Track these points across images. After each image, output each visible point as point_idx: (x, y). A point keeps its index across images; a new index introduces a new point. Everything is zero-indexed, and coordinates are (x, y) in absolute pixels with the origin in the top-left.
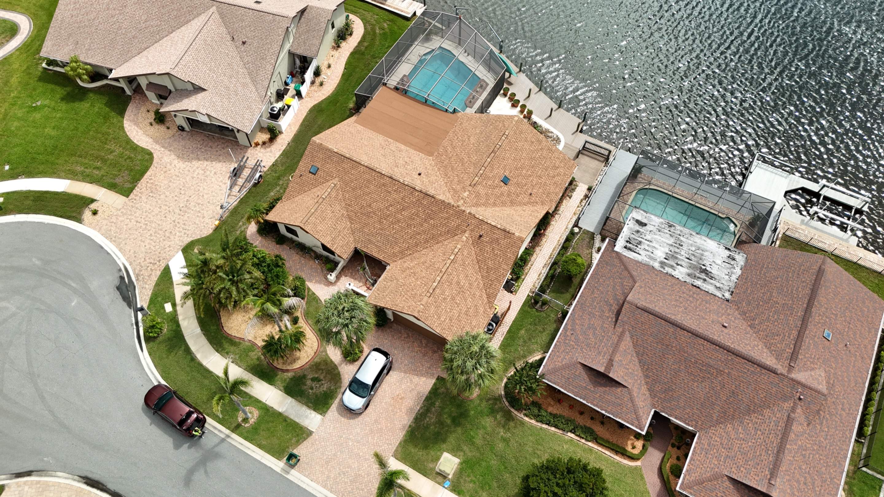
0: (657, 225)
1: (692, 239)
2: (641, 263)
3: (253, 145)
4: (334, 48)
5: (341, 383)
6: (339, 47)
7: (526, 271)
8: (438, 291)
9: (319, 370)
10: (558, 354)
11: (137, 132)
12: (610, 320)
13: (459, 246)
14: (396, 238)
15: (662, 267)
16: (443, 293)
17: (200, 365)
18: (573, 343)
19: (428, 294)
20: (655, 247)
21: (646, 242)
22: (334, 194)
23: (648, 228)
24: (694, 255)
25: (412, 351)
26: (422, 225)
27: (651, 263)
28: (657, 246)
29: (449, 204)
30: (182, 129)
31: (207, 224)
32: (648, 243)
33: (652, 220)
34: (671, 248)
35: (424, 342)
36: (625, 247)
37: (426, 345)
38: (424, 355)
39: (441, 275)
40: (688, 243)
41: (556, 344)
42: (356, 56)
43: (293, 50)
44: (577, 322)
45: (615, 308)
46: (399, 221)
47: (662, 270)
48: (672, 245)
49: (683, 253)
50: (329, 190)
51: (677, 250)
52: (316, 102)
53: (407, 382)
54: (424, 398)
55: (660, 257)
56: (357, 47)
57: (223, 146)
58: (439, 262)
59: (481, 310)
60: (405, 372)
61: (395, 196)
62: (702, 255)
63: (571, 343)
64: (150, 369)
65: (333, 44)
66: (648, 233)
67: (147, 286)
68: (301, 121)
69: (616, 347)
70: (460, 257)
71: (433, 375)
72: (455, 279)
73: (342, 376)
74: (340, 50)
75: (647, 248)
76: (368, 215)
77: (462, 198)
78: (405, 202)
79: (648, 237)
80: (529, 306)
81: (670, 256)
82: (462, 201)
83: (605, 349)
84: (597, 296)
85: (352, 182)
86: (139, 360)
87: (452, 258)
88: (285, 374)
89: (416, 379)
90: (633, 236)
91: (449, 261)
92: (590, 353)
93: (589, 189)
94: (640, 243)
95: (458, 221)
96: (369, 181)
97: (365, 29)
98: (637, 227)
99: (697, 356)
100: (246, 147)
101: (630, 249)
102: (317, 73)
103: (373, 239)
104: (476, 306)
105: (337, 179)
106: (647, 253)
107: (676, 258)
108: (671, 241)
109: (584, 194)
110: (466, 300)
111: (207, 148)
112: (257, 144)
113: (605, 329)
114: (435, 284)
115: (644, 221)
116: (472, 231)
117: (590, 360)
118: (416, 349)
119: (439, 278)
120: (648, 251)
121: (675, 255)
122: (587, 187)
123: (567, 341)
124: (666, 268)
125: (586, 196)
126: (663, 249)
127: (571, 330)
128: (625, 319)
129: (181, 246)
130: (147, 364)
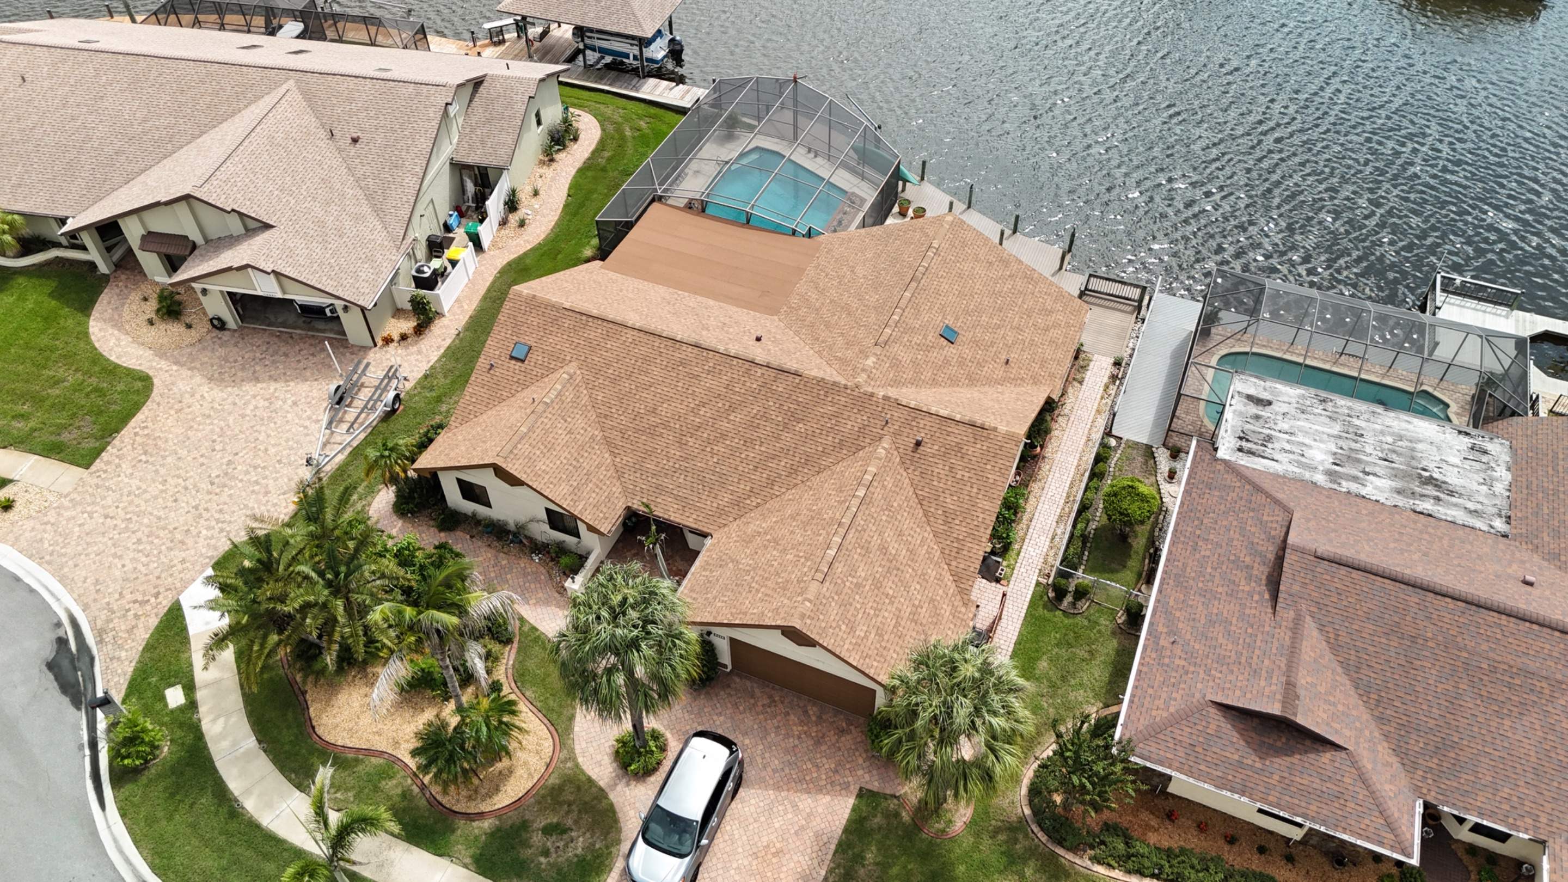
0: (1293, 401)
1: (1379, 421)
2: (1284, 477)
3: (380, 343)
4: (542, 163)
5: (619, 831)
6: (552, 160)
7: (1021, 533)
8: (839, 568)
9: (560, 804)
10: (1150, 691)
11: (118, 340)
12: (1256, 597)
13: (872, 469)
14: (721, 475)
15: (1334, 482)
16: (853, 571)
17: (254, 826)
18: (1182, 663)
19: (820, 576)
20: (1303, 444)
21: (1282, 435)
22: (569, 395)
23: (1275, 407)
24: (1394, 451)
25: (787, 736)
26: (778, 438)
27: (1307, 475)
28: (1307, 441)
29: (834, 384)
30: (219, 324)
31: (275, 505)
32: (1286, 436)
33: (1280, 393)
34: (1341, 443)
35: (813, 711)
36: (1240, 450)
37: (820, 717)
38: (818, 743)
39: (842, 531)
40: (1374, 430)
41: (1139, 672)
42: (590, 174)
43: (459, 158)
44: (1178, 614)
45: (1261, 571)
46: (724, 436)
47: (1335, 486)
48: (1340, 437)
49: (1369, 449)
50: (559, 387)
51: (1353, 445)
52: (512, 257)
53: (785, 810)
54: (833, 847)
55: (1322, 462)
56: (589, 159)
57: (312, 350)
58: (830, 507)
59: (946, 610)
60: (777, 788)
61: (709, 382)
62: (1413, 450)
63: (1177, 662)
64: (121, 852)
65: (541, 157)
66: (1280, 417)
67: (123, 654)
68: (482, 291)
69: (1293, 652)
70: (878, 493)
71: (846, 787)
72: (876, 541)
73: (620, 815)
74: (554, 165)
75: (1288, 447)
76: (651, 432)
77: (863, 370)
78: (735, 393)
79: (1285, 426)
80: (1045, 607)
81: (1344, 459)
82: (864, 376)
83: (1266, 662)
84: (1208, 553)
85: (608, 366)
86: (95, 833)
87: (861, 493)
88: (475, 824)
89: (806, 802)
90: (1248, 426)
91: (856, 502)
92: (1233, 678)
93: (1117, 364)
94: (1269, 439)
95: (862, 419)
96: (646, 359)
97: (603, 130)
98: (1253, 409)
99: (1491, 655)
100: (365, 349)
101: (1251, 453)
102: (512, 205)
103: (667, 483)
104: (932, 600)
105: (574, 364)
106: (1291, 456)
107: (1359, 461)
108: (1336, 429)
109: (1108, 374)
110: (907, 588)
111: (276, 358)
112: (388, 341)
113: (1252, 620)
114: (832, 552)
115: (1265, 396)
116: (896, 434)
117: (1238, 693)
118: (796, 730)
119: (837, 539)
120: (1291, 452)
121: (1353, 455)
122: (1112, 360)
123: (1166, 661)
124: (1344, 483)
125: (1114, 378)
126: (1322, 446)
127: (1168, 634)
128: (1296, 587)
129: (211, 558)
130: (115, 841)
